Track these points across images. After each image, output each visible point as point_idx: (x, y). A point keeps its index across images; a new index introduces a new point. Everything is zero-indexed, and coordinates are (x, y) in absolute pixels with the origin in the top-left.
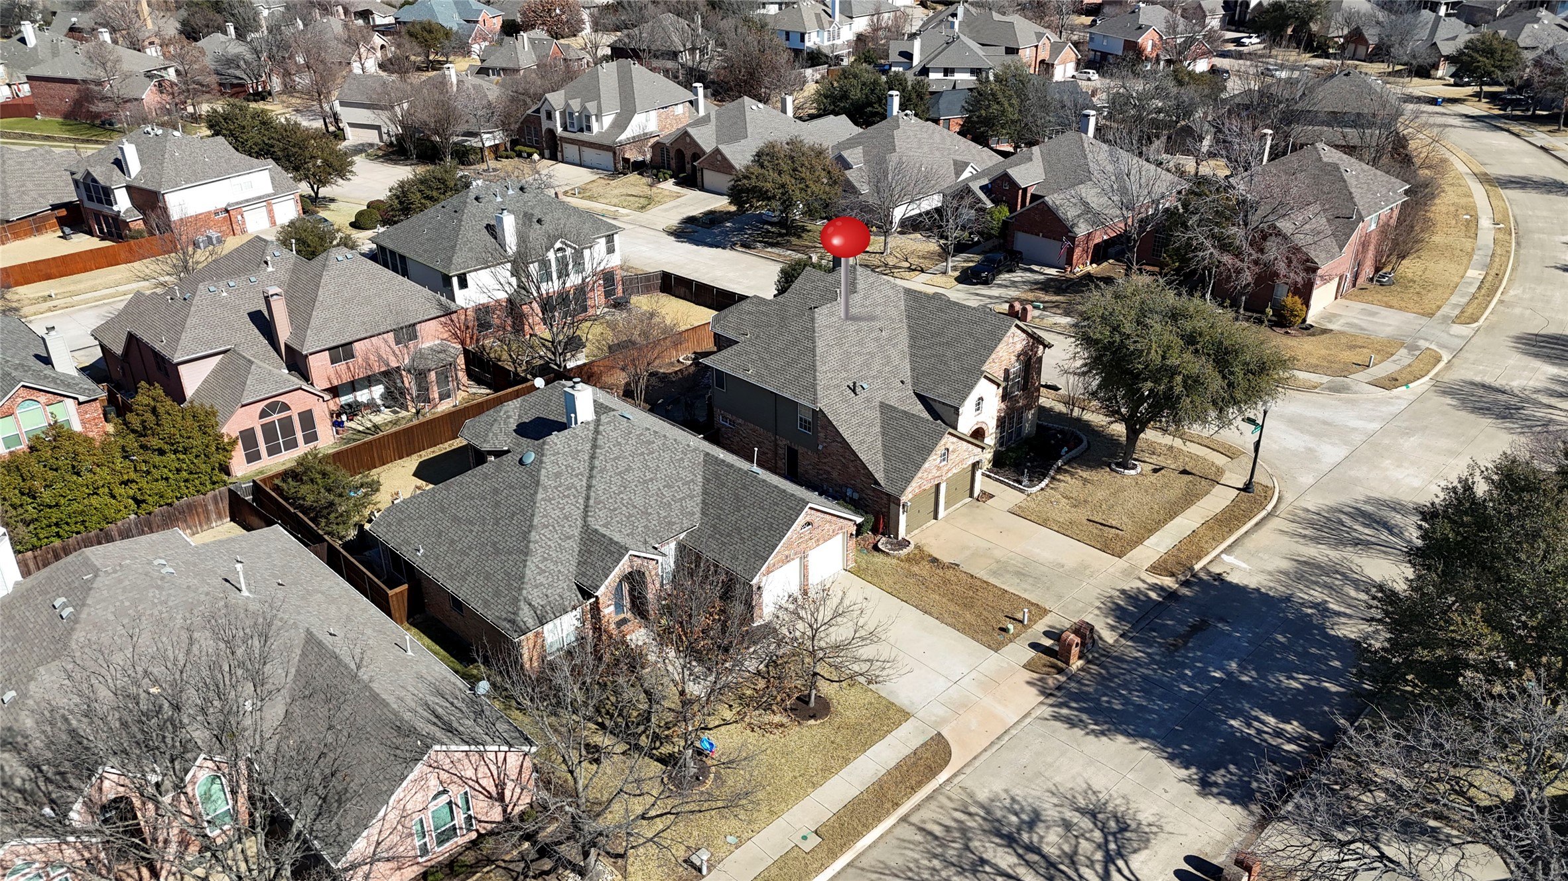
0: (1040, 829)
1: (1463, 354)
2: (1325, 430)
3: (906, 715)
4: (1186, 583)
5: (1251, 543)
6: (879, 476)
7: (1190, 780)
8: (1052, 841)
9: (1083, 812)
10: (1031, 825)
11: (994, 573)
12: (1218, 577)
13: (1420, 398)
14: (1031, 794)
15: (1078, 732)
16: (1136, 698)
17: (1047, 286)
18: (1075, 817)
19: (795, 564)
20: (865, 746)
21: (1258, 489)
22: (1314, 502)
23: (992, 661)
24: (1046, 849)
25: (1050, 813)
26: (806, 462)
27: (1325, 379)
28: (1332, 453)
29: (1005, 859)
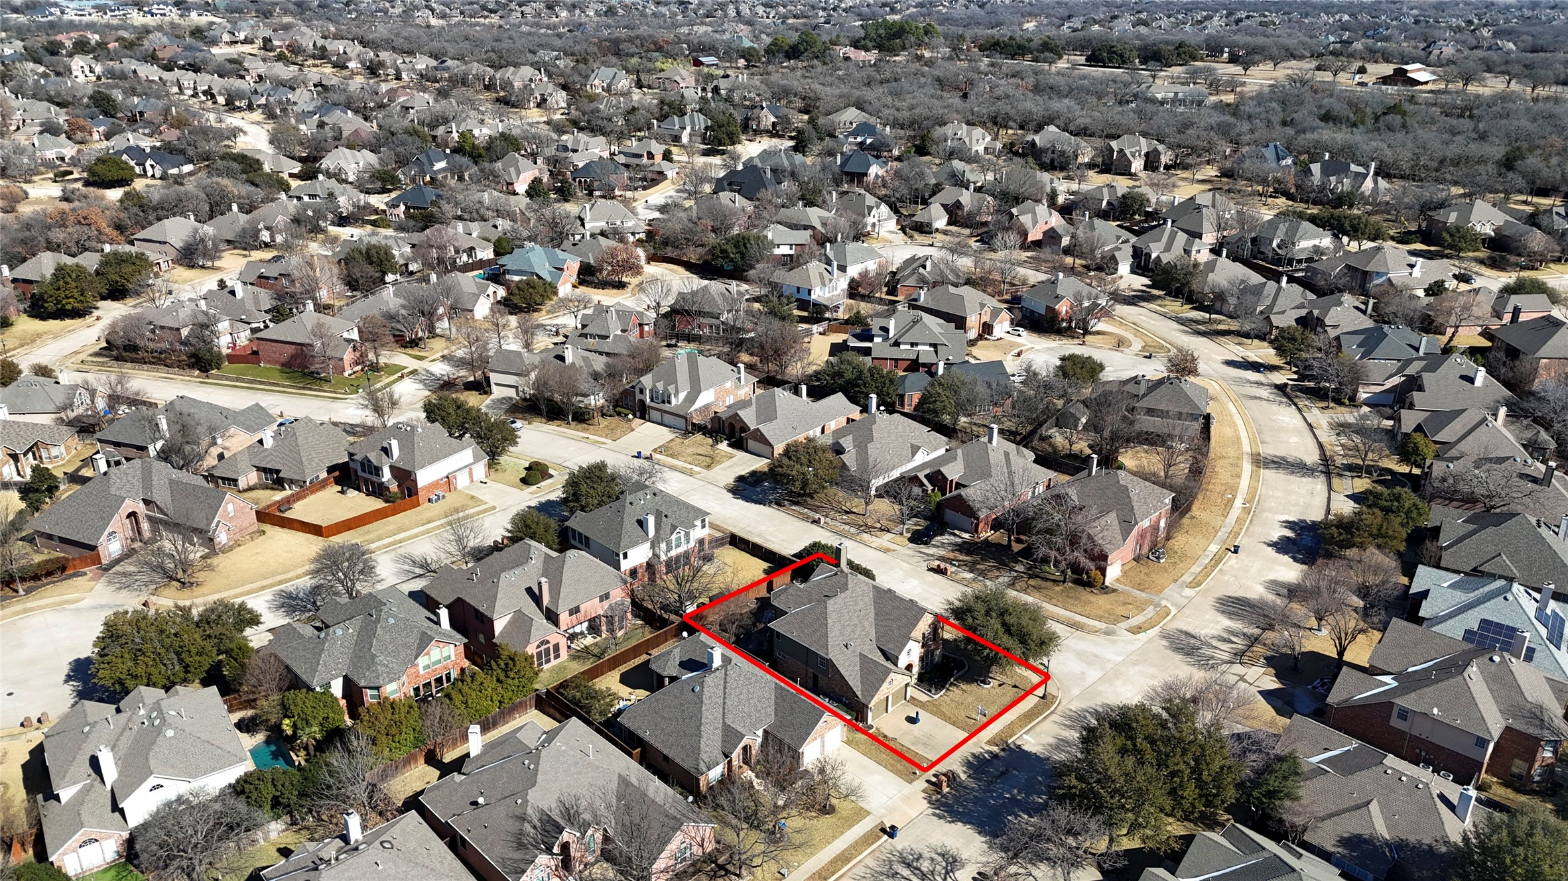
0: (921, 861)
1: (1185, 610)
2: (1092, 660)
3: (868, 813)
4: (1003, 750)
5: (1038, 729)
6: (859, 693)
7: (986, 842)
8: (925, 866)
9: (939, 854)
10: (918, 860)
11: (913, 744)
12: (1019, 747)
13: (1150, 641)
14: (919, 847)
15: (942, 821)
16: (970, 806)
17: (964, 548)
18: (936, 857)
19: (819, 740)
20: (851, 826)
21: (1049, 697)
22: (1075, 706)
23: (908, 788)
24: (923, 869)
25: (926, 855)
26: (822, 682)
27: (1105, 626)
28: (1093, 675)
29: (906, 872)
